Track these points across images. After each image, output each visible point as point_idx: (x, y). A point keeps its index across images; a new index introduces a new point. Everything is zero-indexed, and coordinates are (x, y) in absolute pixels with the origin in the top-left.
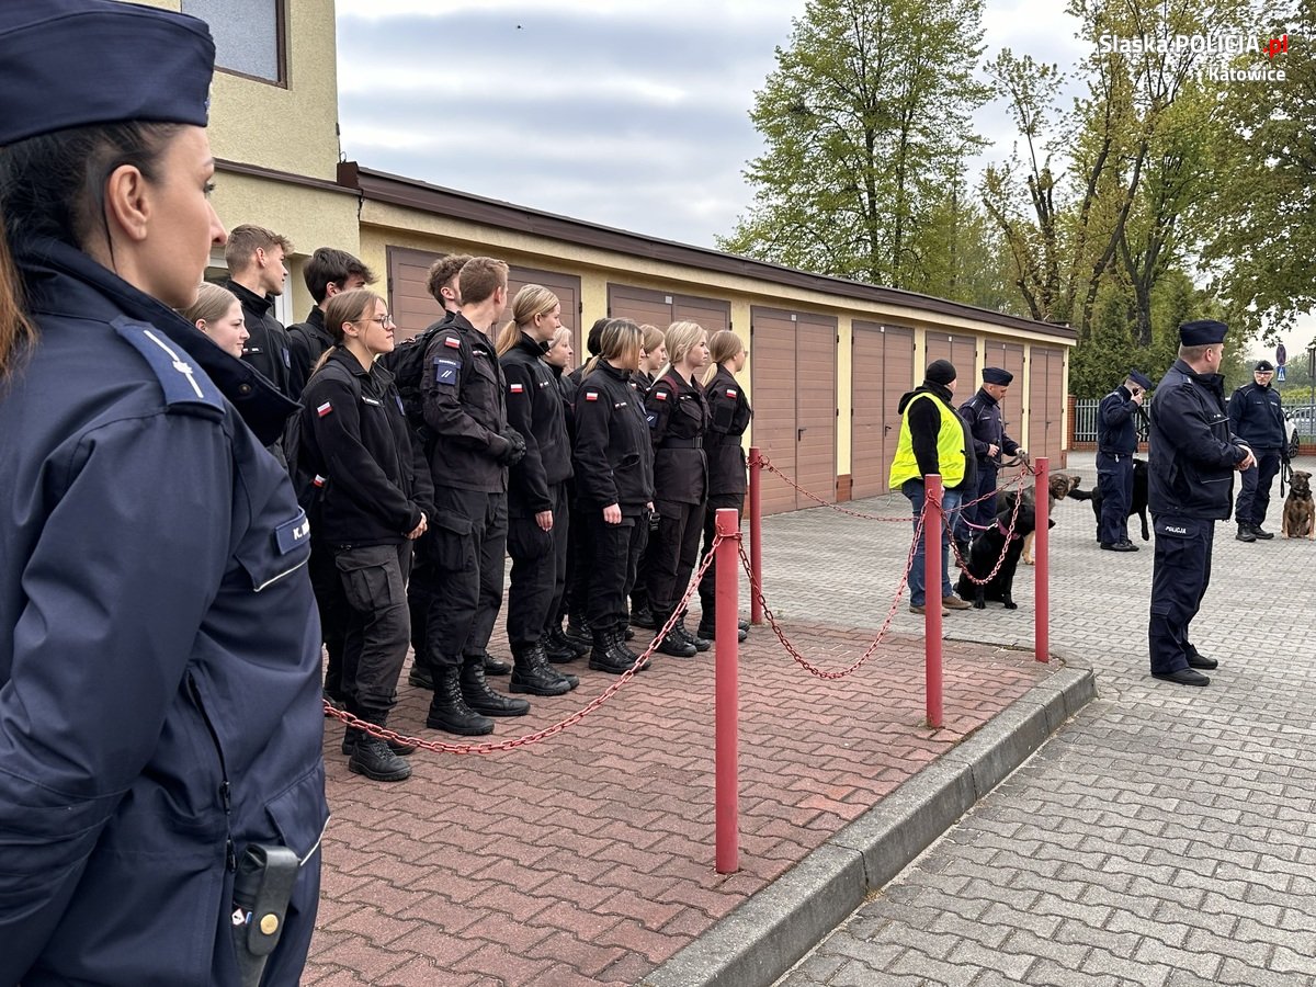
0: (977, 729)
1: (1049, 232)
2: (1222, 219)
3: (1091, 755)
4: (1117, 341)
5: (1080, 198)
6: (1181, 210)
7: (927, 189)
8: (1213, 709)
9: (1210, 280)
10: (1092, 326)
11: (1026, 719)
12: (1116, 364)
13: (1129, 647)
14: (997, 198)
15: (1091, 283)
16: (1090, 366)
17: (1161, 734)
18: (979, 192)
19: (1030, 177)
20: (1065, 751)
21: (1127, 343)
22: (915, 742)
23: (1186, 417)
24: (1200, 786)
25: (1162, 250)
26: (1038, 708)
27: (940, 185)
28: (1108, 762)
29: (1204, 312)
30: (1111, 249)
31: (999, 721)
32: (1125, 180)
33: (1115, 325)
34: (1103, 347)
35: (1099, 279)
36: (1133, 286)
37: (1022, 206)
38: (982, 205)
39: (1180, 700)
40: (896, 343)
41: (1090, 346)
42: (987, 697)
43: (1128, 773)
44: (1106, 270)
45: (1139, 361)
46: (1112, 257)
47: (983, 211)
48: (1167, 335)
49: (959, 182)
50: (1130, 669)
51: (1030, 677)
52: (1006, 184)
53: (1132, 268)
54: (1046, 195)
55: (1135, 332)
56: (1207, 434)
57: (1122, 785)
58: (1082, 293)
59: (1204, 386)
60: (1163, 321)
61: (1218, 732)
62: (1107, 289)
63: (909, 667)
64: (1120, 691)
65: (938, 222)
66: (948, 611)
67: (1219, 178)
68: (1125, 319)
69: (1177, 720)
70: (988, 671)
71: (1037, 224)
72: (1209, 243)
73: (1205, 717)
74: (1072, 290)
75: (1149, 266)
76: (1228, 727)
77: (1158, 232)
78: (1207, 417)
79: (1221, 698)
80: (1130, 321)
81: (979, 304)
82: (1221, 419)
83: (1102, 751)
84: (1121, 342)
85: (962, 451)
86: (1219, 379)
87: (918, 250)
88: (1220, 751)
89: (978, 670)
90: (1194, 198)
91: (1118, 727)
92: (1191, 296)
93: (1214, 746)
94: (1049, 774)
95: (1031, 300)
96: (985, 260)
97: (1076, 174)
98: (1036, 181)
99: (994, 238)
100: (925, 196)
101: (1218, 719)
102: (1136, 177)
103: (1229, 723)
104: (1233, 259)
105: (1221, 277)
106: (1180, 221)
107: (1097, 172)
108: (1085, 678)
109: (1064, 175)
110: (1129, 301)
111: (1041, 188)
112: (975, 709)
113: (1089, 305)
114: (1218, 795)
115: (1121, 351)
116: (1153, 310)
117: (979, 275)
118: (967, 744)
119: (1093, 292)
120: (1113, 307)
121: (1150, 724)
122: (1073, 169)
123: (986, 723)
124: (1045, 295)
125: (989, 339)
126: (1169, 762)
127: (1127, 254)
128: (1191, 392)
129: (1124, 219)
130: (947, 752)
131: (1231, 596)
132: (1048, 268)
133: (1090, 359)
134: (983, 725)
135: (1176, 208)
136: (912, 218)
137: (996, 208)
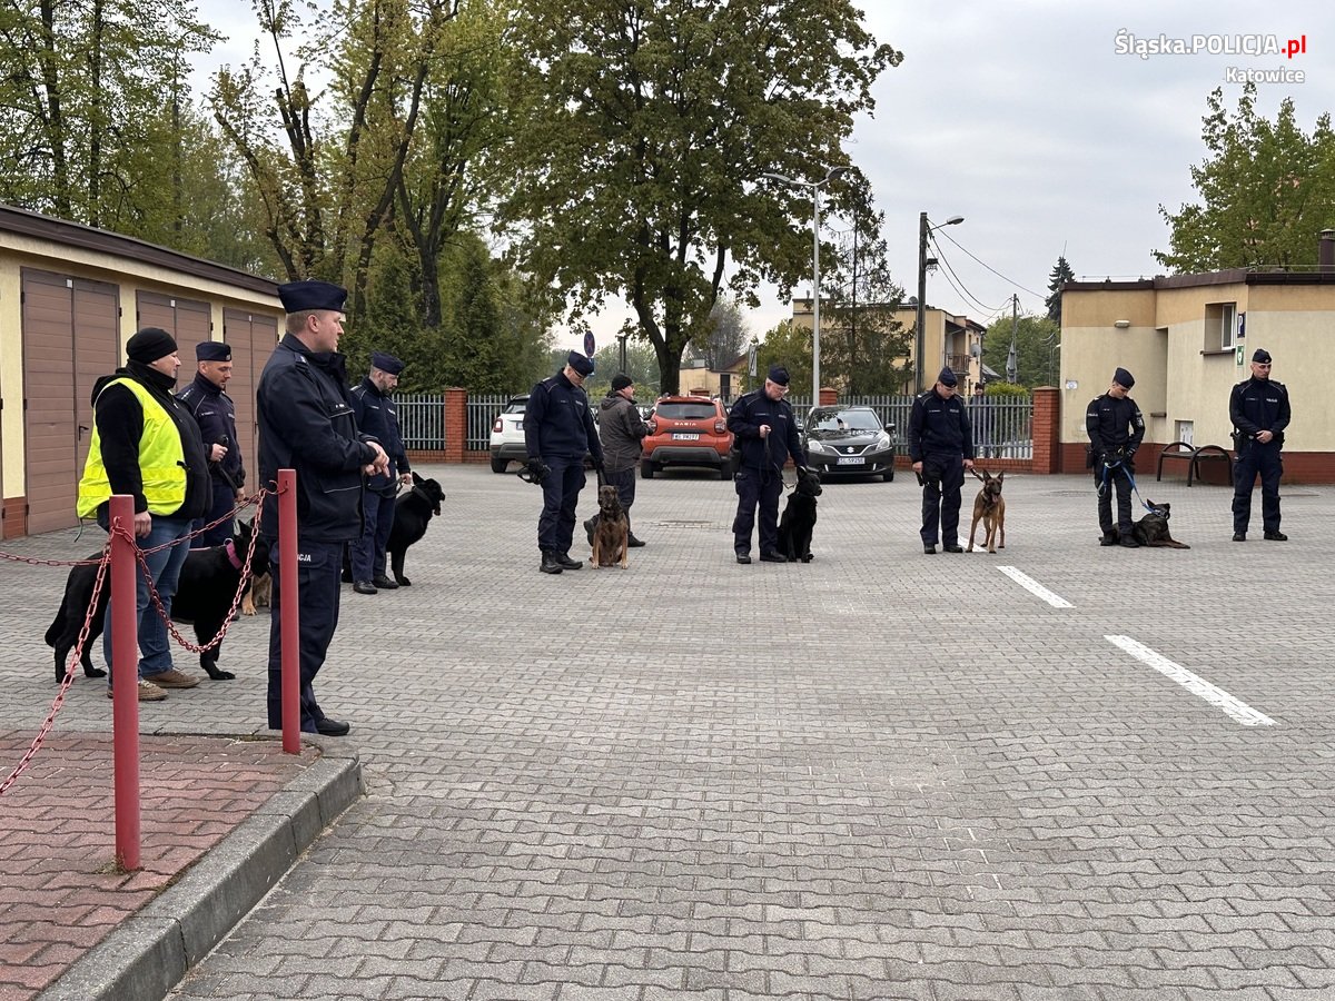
0: (192, 865)
1: (306, 169)
2: (519, 171)
3: (353, 878)
4: (398, 319)
5: (347, 127)
6: (470, 156)
7: (135, 92)
8: (507, 793)
9: (507, 248)
10: (366, 297)
11: (264, 839)
12: (398, 348)
13: (408, 720)
14: (236, 114)
15: (364, 240)
16: (366, 350)
17: (444, 835)
18: (210, 104)
19: (279, 91)
20: (316, 876)
21: (410, 322)
22: (97, 897)
23: (301, 407)
24: (490, 901)
25: (450, 205)
26: (281, 822)
27: (153, 88)
28: (372, 885)
29: (501, 287)
30: (387, 199)
31: (226, 847)
32: (402, 110)
33: (394, 297)
34: (381, 326)
35: (373, 236)
36: (416, 249)
37: (270, 130)
38: (215, 123)
39: (469, 787)
40: (90, 305)
41: (365, 324)
42: (210, 814)
43: (400, 895)
44: (382, 225)
45: (425, 346)
46: (388, 209)
47: (217, 131)
48: (458, 314)
49: (181, 87)
50: (409, 750)
51: (274, 778)
52: (247, 97)
53: (414, 225)
54: (301, 118)
55: (421, 309)
56: (326, 429)
57: (390, 914)
58: (352, 255)
59: (322, 368)
60: (454, 296)
61: (513, 823)
62: (384, 250)
63: (97, 782)
64: (393, 783)
65: (153, 139)
66: (165, 692)
67: (514, 119)
68: (407, 290)
69: (463, 813)
70: (214, 776)
71: (291, 156)
72: (504, 199)
73: (498, 805)
74: (341, 248)
75: (435, 223)
76: (526, 816)
77: (444, 182)
78: (327, 408)
79: (518, 777)
80: (413, 293)
81: (219, 258)
82: (344, 410)
83: (367, 870)
84: (403, 319)
85: (179, 463)
86: (340, 360)
87: (125, 176)
88: (516, 848)
89: (198, 775)
90: (486, 142)
91: (389, 833)
92: (485, 266)
93: (508, 844)
94: (294, 913)
95: (287, 258)
96: (226, 199)
97: (340, 94)
98: (286, 97)
99: (235, 171)
100: (135, 101)
101: (513, 806)
102: (415, 107)
103: (526, 810)
104: (532, 223)
105: (519, 243)
106: (470, 169)
107: (366, 94)
108: (348, 771)
109: (323, 93)
110: (411, 267)
111: (294, 106)
112: (192, 834)
113: (363, 270)
114: (511, 910)
115: (403, 332)
116: (442, 281)
117: (218, 219)
118: (175, 888)
119: (366, 253)
120: (392, 275)
121: (430, 823)
122: (335, 88)
123: (206, 853)
124: (305, 253)
125: (230, 307)
126: (452, 873)
127: (407, 206)
128: (306, 374)
129: (401, 159)
130: (145, 906)
131: (533, 644)
132: (307, 216)
133: (366, 341)
134: (200, 857)
135: (466, 154)
136: (116, 130)
137: (234, 128)
